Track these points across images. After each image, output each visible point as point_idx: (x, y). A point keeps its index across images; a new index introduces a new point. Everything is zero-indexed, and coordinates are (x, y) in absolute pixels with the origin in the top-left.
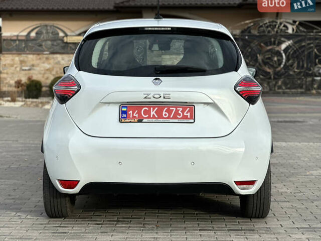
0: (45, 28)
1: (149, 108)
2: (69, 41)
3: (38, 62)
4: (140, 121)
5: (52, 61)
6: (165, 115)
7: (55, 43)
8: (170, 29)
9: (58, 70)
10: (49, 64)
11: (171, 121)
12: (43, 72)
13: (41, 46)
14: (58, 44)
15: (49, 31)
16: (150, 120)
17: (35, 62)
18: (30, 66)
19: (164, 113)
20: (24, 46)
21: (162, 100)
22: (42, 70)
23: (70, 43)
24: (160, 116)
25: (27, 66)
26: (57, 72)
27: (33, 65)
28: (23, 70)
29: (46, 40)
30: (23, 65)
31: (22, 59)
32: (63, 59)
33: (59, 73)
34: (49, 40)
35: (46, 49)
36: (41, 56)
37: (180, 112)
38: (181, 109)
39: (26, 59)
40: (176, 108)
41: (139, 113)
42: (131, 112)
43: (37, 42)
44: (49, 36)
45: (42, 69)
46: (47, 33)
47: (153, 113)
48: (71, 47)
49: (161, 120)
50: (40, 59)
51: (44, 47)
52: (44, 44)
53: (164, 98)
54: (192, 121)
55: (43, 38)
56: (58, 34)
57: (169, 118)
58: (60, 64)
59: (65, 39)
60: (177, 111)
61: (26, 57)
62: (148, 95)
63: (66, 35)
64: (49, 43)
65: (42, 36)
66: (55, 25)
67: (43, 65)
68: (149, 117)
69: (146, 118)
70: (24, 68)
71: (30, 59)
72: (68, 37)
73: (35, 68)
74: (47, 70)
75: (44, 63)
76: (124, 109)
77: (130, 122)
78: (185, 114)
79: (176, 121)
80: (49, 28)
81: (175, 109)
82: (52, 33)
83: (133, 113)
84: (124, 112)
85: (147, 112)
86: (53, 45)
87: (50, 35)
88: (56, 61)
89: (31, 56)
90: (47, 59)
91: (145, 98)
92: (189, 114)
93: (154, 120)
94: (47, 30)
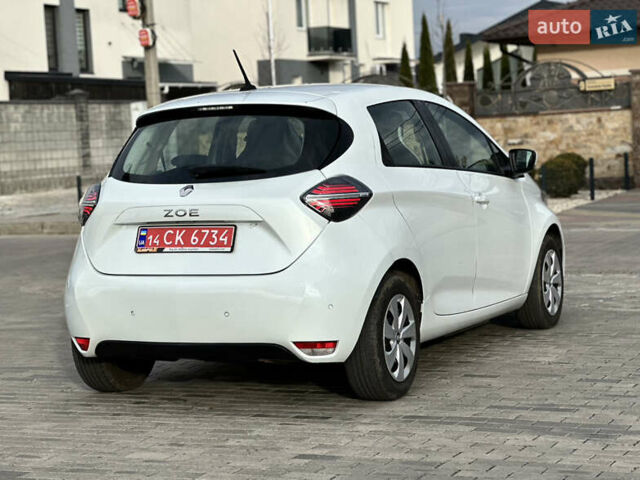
0: (547, 68)
1: (175, 231)
2: (588, 89)
3: (535, 128)
4: (160, 251)
5: (559, 127)
6: (194, 241)
7: (564, 95)
8: (231, 108)
9: (570, 141)
10: (554, 131)
11: (200, 249)
12: (543, 147)
13: (539, 100)
14: (570, 96)
15: (553, 73)
16: (173, 249)
17: (529, 130)
18: (521, 137)
19: (193, 238)
20: (510, 102)
21: (187, 218)
22: (542, 144)
23: (592, 92)
24: (187, 243)
25: (515, 138)
26: (568, 145)
27: (526, 136)
28: (510, 145)
29: (547, 90)
30: (510, 135)
31: (507, 125)
32: (578, 122)
33: (572, 146)
34: (553, 89)
35: (548, 105)
36: (539, 118)
37: (214, 236)
38: (216, 232)
39: (513, 125)
40: (210, 230)
41: (161, 239)
42: (151, 237)
43: (533, 94)
44: (553, 81)
45: (542, 140)
46: (551, 76)
47: (178, 238)
48: (592, 99)
49: (187, 249)
50: (538, 124)
51: (544, 102)
52: (544, 97)
53: (190, 215)
54: (229, 249)
55: (544, 85)
56: (570, 77)
57: (198, 245)
58: (574, 131)
59: (582, 86)
60: (211, 234)
61: (515, 121)
62: (170, 211)
63: (584, 78)
64: (555, 93)
65: (541, 83)
66: (564, 62)
67: (542, 134)
68: (173, 245)
69: (169, 246)
70: (511, 141)
71: (520, 125)
72: (587, 81)
73: (529, 140)
74: (552, 142)
75: (544, 130)
76: (143, 233)
77: (148, 252)
78: (221, 239)
79: (207, 249)
80: (553, 67)
81: (208, 231)
82: (558, 76)
83: (153, 239)
84: (142, 238)
85: (171, 238)
86: (560, 97)
87: (556, 79)
88: (567, 126)
89: (522, 120)
90: (550, 122)
91: (166, 216)
92: (226, 240)
93: (178, 249)
94: (550, 71)
